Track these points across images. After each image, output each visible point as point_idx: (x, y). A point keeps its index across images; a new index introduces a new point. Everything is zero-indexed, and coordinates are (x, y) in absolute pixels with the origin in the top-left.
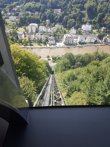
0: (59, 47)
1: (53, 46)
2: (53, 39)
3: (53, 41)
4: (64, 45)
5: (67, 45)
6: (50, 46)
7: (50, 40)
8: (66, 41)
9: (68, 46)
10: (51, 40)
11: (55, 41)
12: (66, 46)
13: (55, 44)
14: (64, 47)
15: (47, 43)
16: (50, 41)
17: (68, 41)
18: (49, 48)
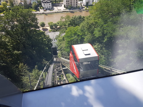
0: (58, 12)
1: (49, 11)
2: (48, 1)
3: (48, 4)
4: (65, 9)
5: (70, 9)
6: (45, 11)
7: (43, 3)
8: (68, 3)
9: (71, 11)
10: (45, 3)
11: (51, 4)
12: (68, 10)
13: (52, 9)
14: (66, 12)
15: (39, 8)
16: (44, 5)
17: (70, 3)
18: (43, 13)
